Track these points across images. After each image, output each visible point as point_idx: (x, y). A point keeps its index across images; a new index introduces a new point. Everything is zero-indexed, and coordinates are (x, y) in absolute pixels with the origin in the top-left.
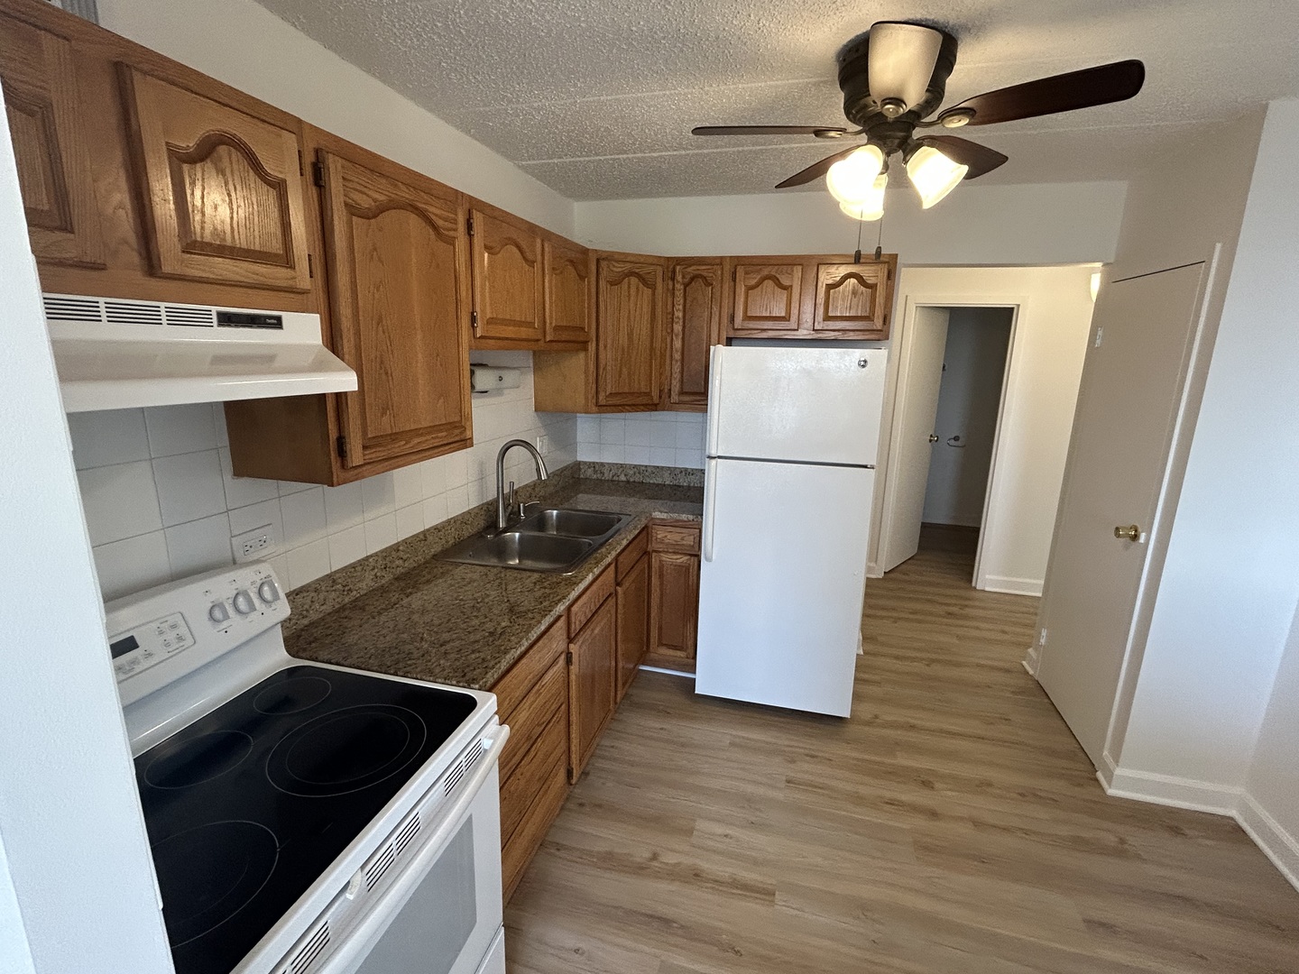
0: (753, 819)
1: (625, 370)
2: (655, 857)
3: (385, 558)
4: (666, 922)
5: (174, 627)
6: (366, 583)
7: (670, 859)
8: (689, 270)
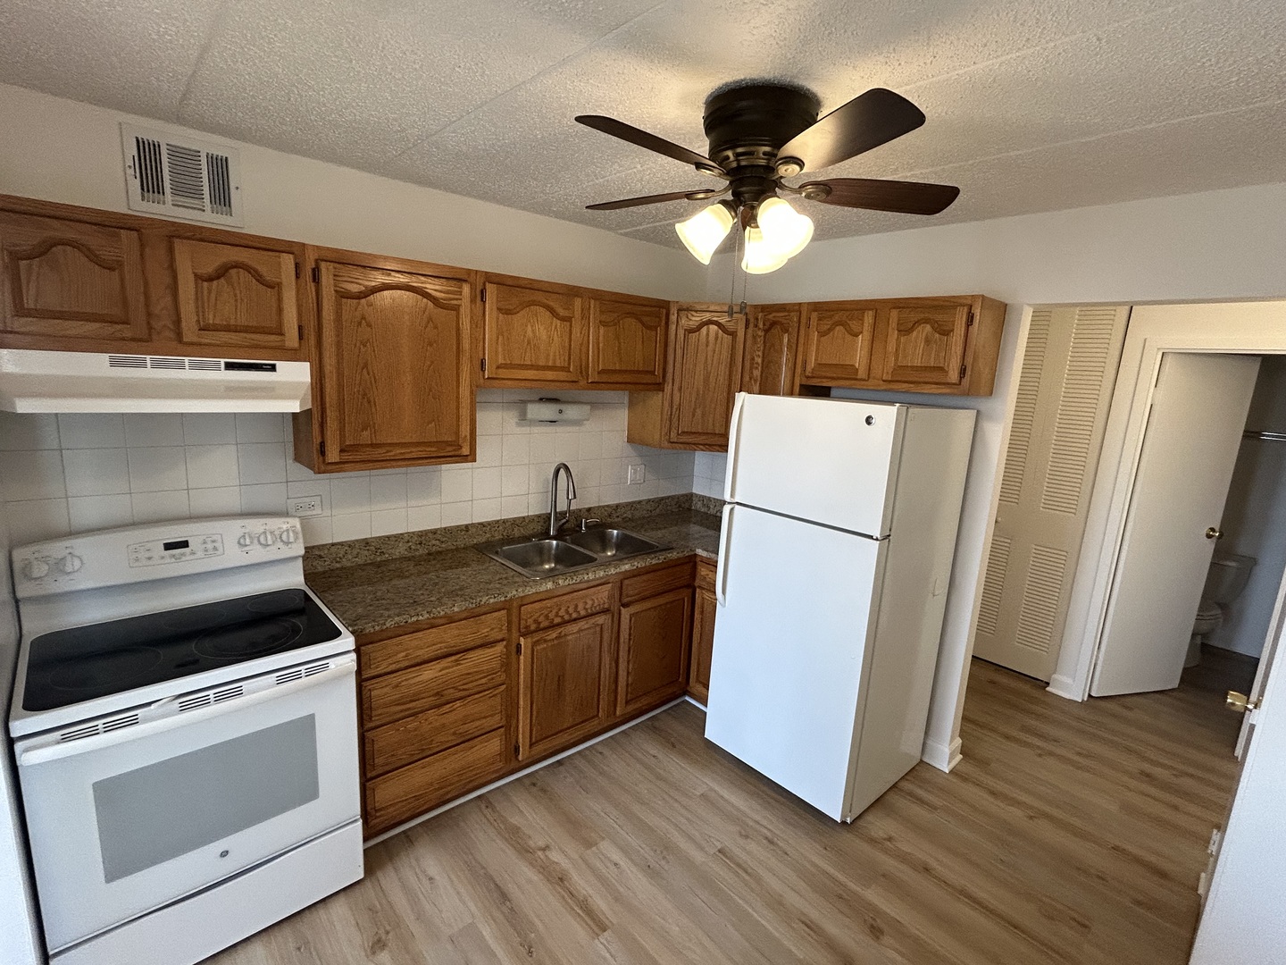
0: (653, 864)
1: (699, 412)
2: (545, 849)
3: (421, 536)
4: (504, 896)
5: (213, 541)
6: (401, 550)
7: (555, 856)
8: (770, 317)
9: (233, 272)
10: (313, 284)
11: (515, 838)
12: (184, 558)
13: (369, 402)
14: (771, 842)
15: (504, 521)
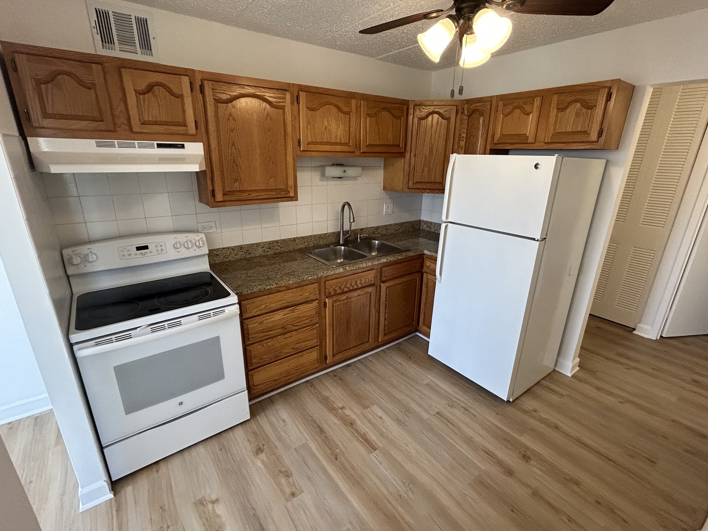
0: (400, 418)
1: (426, 169)
2: (342, 408)
3: (270, 244)
4: (322, 431)
5: (161, 246)
6: (259, 252)
7: (348, 412)
8: (471, 107)
9: (156, 88)
10: (200, 95)
11: (326, 402)
12: (146, 255)
13: (237, 166)
14: (466, 410)
15: (315, 236)
